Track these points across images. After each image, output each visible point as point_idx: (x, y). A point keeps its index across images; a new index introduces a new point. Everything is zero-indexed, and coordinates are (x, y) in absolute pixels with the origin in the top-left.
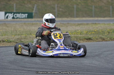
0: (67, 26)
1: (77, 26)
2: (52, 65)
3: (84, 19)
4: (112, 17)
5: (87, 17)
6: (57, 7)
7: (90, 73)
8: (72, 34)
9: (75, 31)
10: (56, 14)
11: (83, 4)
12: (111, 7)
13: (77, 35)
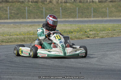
0: (20, 28)
1: (30, 27)
2: (7, 64)
3: (36, 20)
4: (62, 18)
5: (38, 18)
6: (9, 9)
7: (45, 72)
8: (25, 35)
9: (28, 32)
10: (9, 16)
11: (34, 6)
12: (61, 8)
13: (30, 36)
